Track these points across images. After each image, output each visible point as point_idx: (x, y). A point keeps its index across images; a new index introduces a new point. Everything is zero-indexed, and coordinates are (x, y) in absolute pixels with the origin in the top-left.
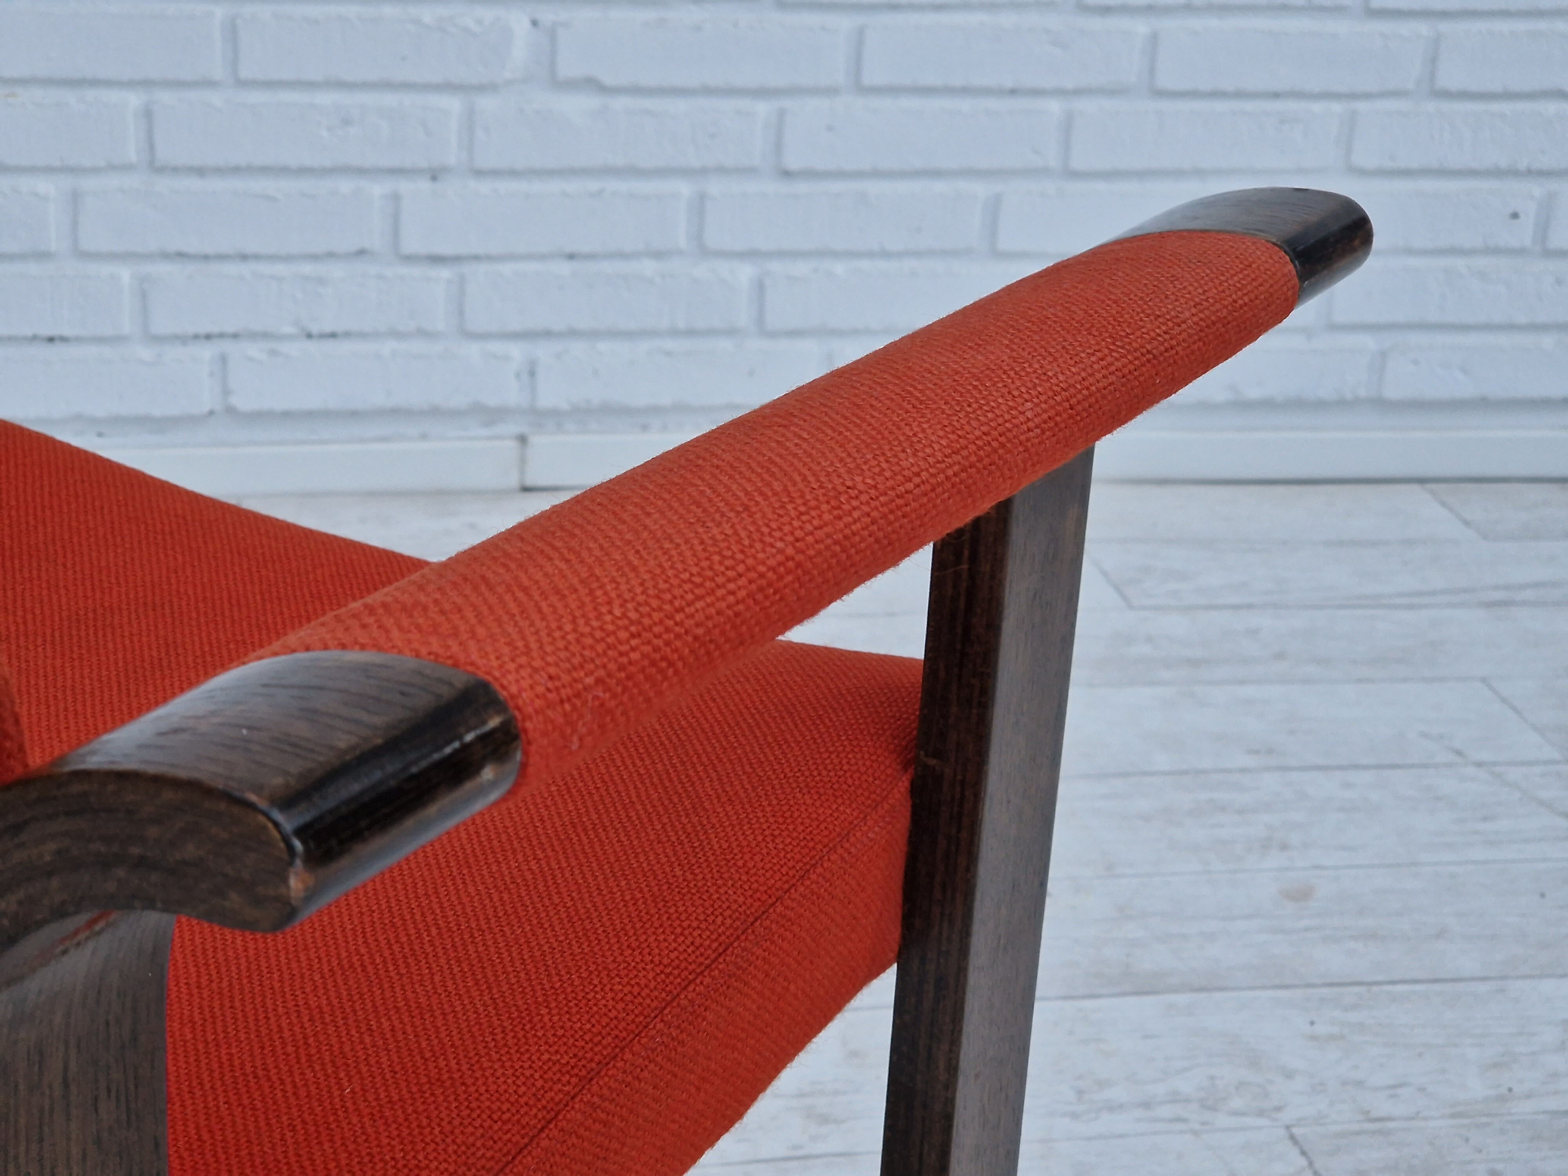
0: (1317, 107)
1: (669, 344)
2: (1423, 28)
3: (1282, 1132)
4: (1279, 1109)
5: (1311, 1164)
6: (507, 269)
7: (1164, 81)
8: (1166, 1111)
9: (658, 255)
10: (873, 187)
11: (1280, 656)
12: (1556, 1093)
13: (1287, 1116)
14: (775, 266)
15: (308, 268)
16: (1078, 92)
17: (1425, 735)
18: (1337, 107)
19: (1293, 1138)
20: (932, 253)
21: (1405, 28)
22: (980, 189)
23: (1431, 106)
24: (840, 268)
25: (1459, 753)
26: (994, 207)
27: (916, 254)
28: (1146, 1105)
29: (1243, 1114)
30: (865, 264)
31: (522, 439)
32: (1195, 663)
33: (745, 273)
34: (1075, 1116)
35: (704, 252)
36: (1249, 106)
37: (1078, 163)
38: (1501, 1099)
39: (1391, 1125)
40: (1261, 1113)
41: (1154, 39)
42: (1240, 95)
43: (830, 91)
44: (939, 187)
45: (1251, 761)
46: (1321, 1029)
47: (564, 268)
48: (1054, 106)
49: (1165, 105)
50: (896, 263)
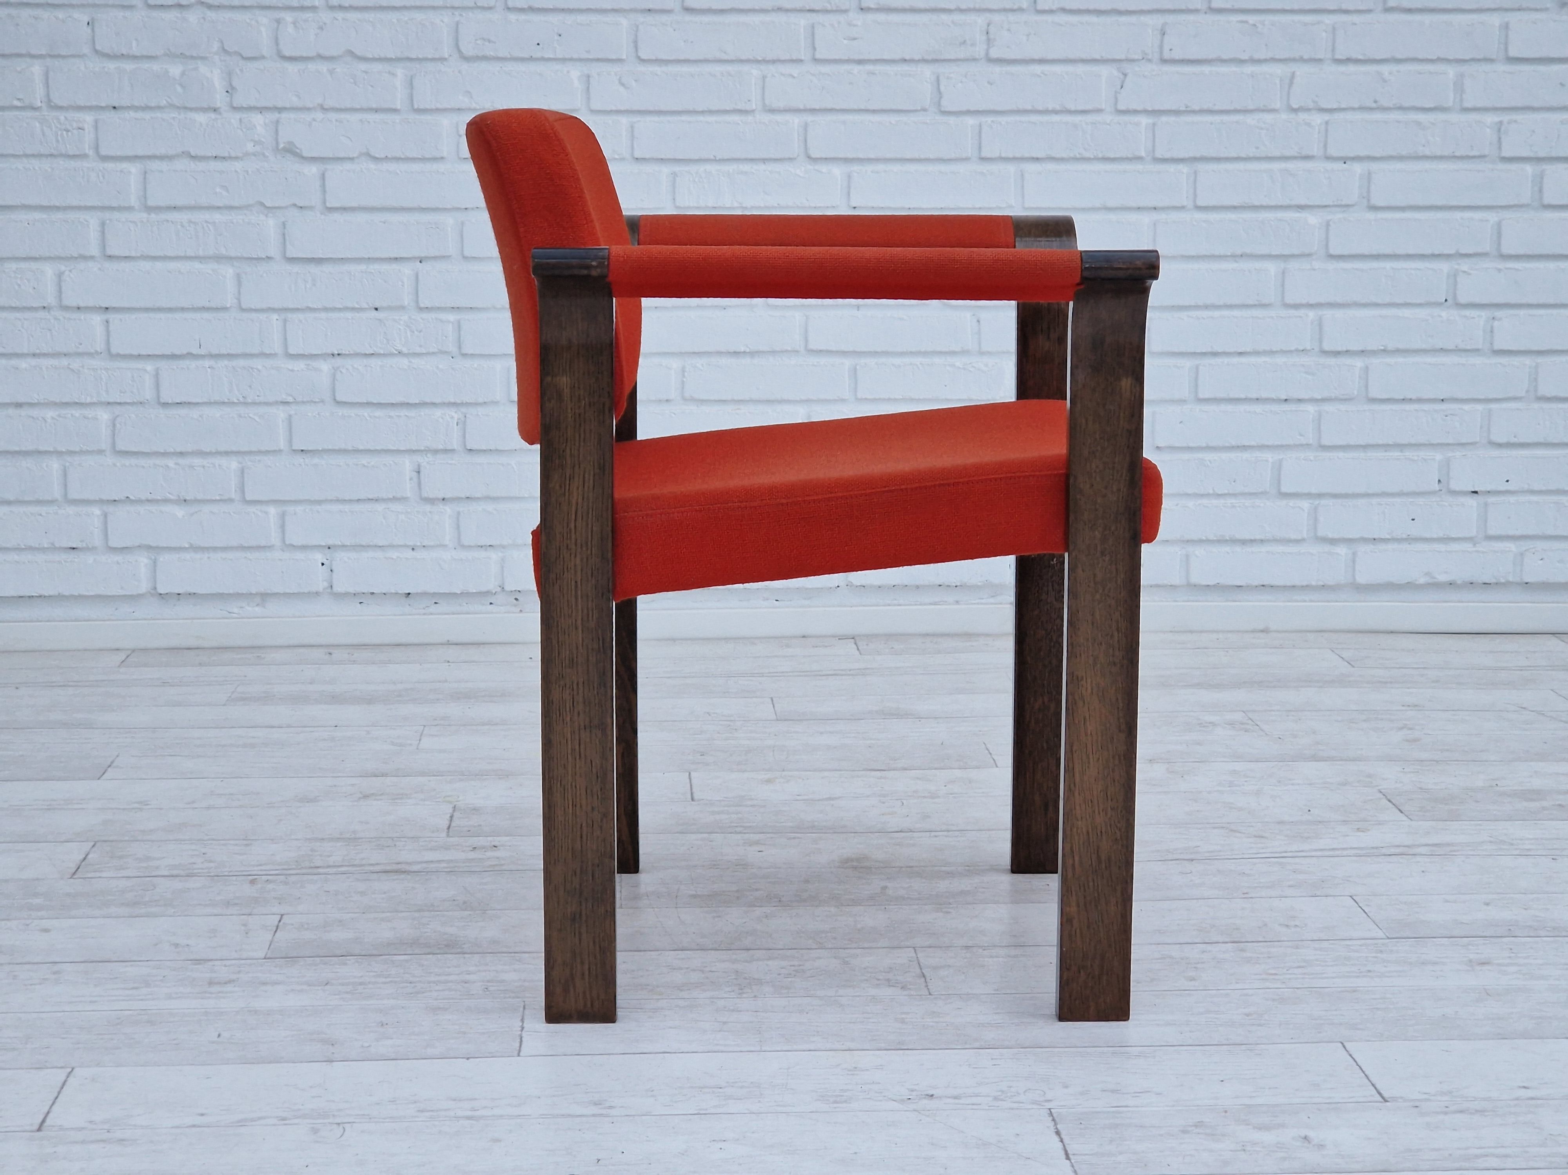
0: (1466, 407)
2: (1528, 361)
3: (1376, 790)
7: (1374, 393)
10: (1208, 456)
12: (1521, 786)
16: (1324, 400)
18: (1480, 407)
19: (1380, 792)
20: (1243, 494)
21: (1516, 361)
22: (1270, 457)
23: (1536, 406)
26: (1278, 467)
27: (1234, 495)
30: (1205, 501)
32: (1386, 682)
36: (1426, 407)
37: (1325, 442)
38: (1491, 786)
40: (1367, 787)
41: (1366, 369)
42: (1420, 400)
43: (1182, 401)
44: (1246, 455)
46: (1407, 770)
48: (1311, 408)
49: (1376, 407)
50: (1222, 501)
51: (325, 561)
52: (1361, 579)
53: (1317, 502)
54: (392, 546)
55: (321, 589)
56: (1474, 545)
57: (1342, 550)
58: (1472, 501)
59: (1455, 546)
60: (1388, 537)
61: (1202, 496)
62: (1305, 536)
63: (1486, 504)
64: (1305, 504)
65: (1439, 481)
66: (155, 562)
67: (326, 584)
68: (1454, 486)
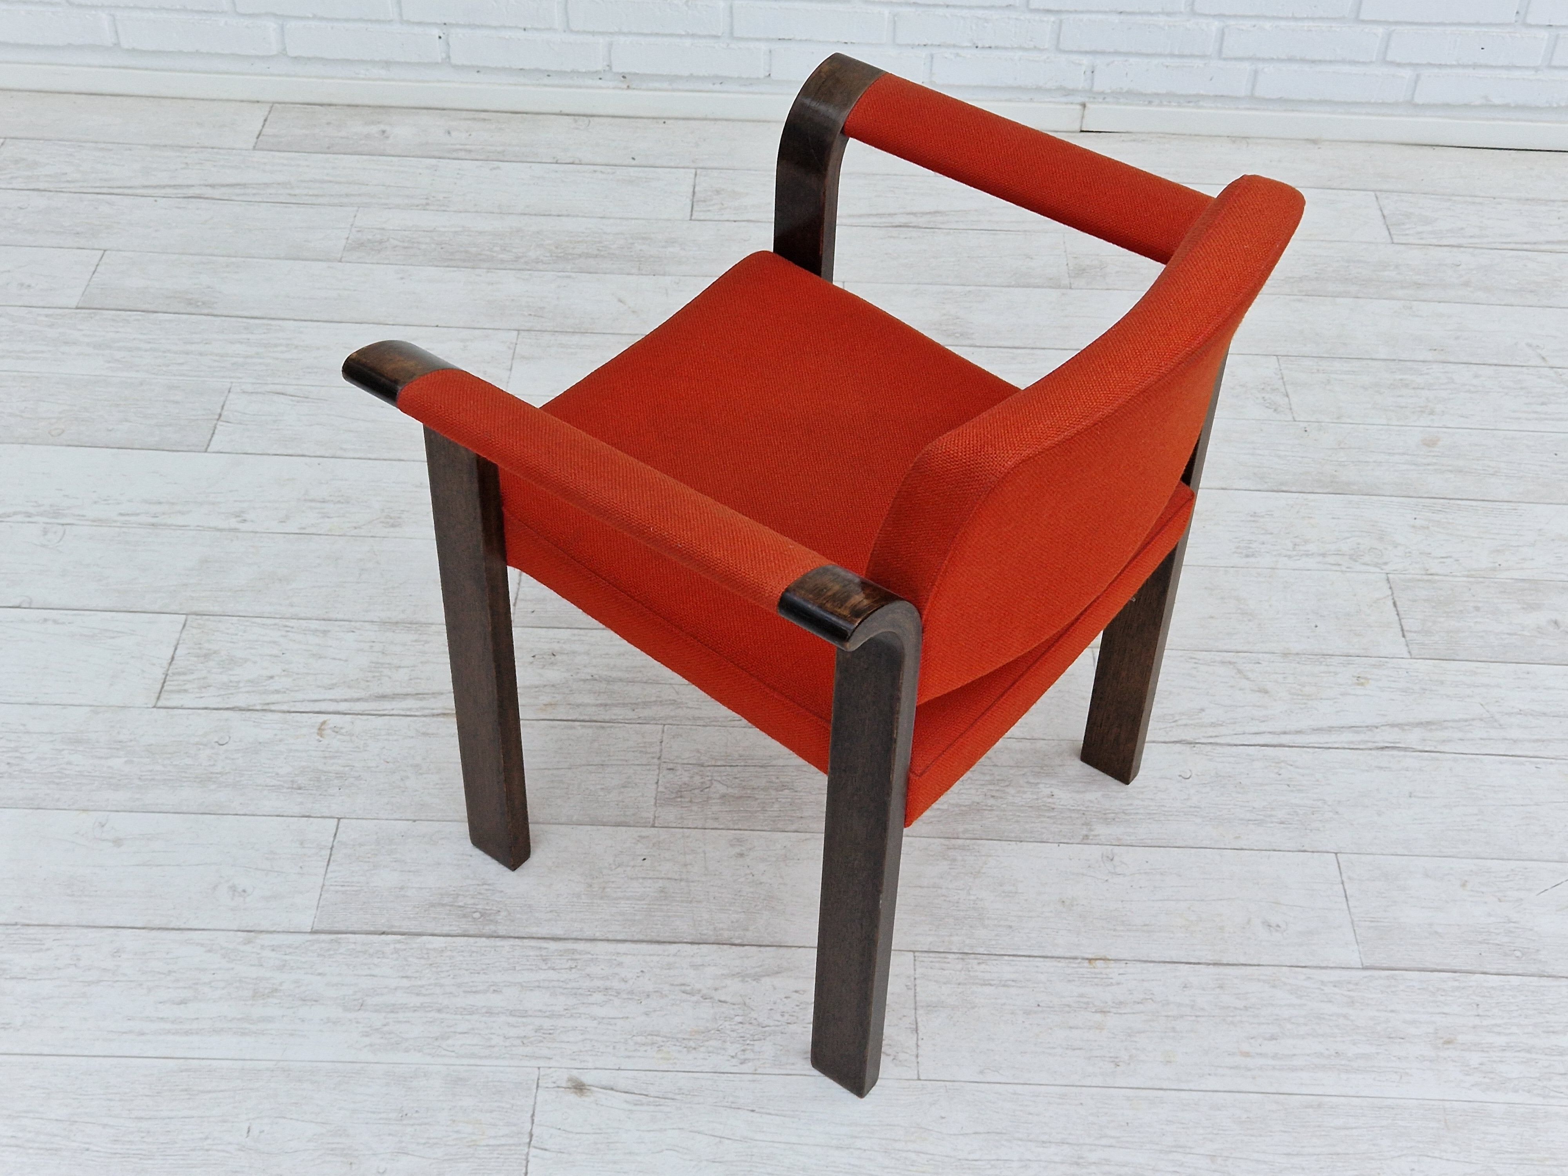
1: (1168, 61)
3: (1384, 576)
4: (1386, 564)
5: (1393, 594)
6: (1085, 17)
8: (1331, 559)
9: (1169, 14)
11: (1466, 284)
12: (1522, 569)
13: (1387, 568)
14: (1232, 22)
15: (980, 13)
17: (1529, 345)
19: (1388, 580)
20: (1322, 18)
24: (1268, 25)
25: (1543, 358)
27: (1313, 19)
28: (1324, 555)
29: (1368, 565)
30: (1283, 23)
31: (1084, 105)
32: (1419, 286)
33: (1216, 24)
34: (1290, 557)
35: (1194, 13)
38: (1494, 569)
39: (1436, 577)
40: (1376, 565)
45: (1430, 356)
46: (1418, 523)
47: (1116, 19)
50: (1300, 24)
51: (441, 35)
52: (1418, 100)
53: (1393, 28)
54: (504, 27)
55: (440, 61)
56: (1536, 71)
57: (1407, 74)
58: (1544, 34)
59: (1517, 74)
60: (1454, 63)
61: (1281, 18)
62: (1374, 59)
63: (1557, 37)
64: (1380, 30)
65: (1517, 13)
66: (282, 28)
67: (444, 55)
68: (1530, 20)
